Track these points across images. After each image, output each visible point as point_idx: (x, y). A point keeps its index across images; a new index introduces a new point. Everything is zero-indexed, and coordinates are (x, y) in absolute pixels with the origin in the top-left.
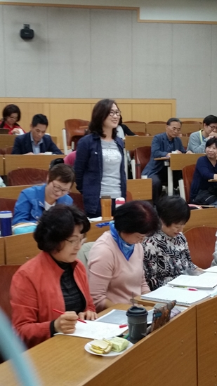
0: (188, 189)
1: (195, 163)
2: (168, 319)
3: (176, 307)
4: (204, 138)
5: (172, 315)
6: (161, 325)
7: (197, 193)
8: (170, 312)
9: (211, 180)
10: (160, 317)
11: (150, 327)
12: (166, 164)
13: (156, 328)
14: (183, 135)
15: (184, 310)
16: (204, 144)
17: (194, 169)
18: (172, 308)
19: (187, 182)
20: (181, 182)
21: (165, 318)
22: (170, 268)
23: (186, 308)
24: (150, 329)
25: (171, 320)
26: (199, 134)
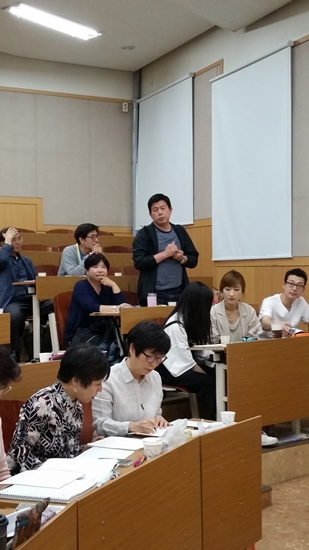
0: (62, 326)
1: (72, 290)
2: (37, 525)
3: (49, 506)
4: (82, 256)
5: (43, 519)
6: (28, 538)
7: (75, 332)
8: (40, 516)
9: (93, 314)
10: (26, 525)
11: (11, 541)
12: (30, 290)
13: (19, 543)
14: (54, 249)
15: (59, 509)
16: (82, 263)
17: (70, 298)
18: (44, 510)
19: (61, 317)
20: (52, 317)
21: (33, 525)
22: (59, 444)
23: (63, 507)
24: (12, 544)
25: (42, 528)
26: (75, 248)
